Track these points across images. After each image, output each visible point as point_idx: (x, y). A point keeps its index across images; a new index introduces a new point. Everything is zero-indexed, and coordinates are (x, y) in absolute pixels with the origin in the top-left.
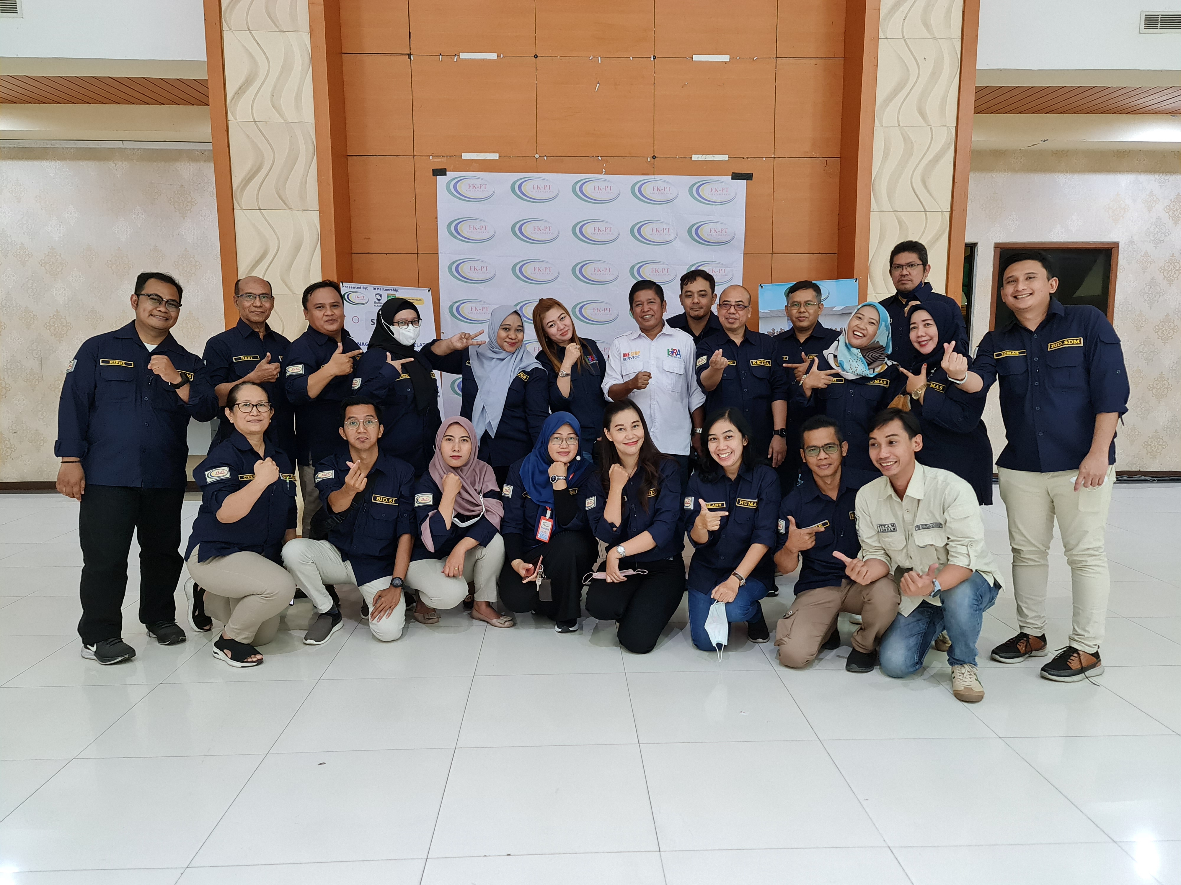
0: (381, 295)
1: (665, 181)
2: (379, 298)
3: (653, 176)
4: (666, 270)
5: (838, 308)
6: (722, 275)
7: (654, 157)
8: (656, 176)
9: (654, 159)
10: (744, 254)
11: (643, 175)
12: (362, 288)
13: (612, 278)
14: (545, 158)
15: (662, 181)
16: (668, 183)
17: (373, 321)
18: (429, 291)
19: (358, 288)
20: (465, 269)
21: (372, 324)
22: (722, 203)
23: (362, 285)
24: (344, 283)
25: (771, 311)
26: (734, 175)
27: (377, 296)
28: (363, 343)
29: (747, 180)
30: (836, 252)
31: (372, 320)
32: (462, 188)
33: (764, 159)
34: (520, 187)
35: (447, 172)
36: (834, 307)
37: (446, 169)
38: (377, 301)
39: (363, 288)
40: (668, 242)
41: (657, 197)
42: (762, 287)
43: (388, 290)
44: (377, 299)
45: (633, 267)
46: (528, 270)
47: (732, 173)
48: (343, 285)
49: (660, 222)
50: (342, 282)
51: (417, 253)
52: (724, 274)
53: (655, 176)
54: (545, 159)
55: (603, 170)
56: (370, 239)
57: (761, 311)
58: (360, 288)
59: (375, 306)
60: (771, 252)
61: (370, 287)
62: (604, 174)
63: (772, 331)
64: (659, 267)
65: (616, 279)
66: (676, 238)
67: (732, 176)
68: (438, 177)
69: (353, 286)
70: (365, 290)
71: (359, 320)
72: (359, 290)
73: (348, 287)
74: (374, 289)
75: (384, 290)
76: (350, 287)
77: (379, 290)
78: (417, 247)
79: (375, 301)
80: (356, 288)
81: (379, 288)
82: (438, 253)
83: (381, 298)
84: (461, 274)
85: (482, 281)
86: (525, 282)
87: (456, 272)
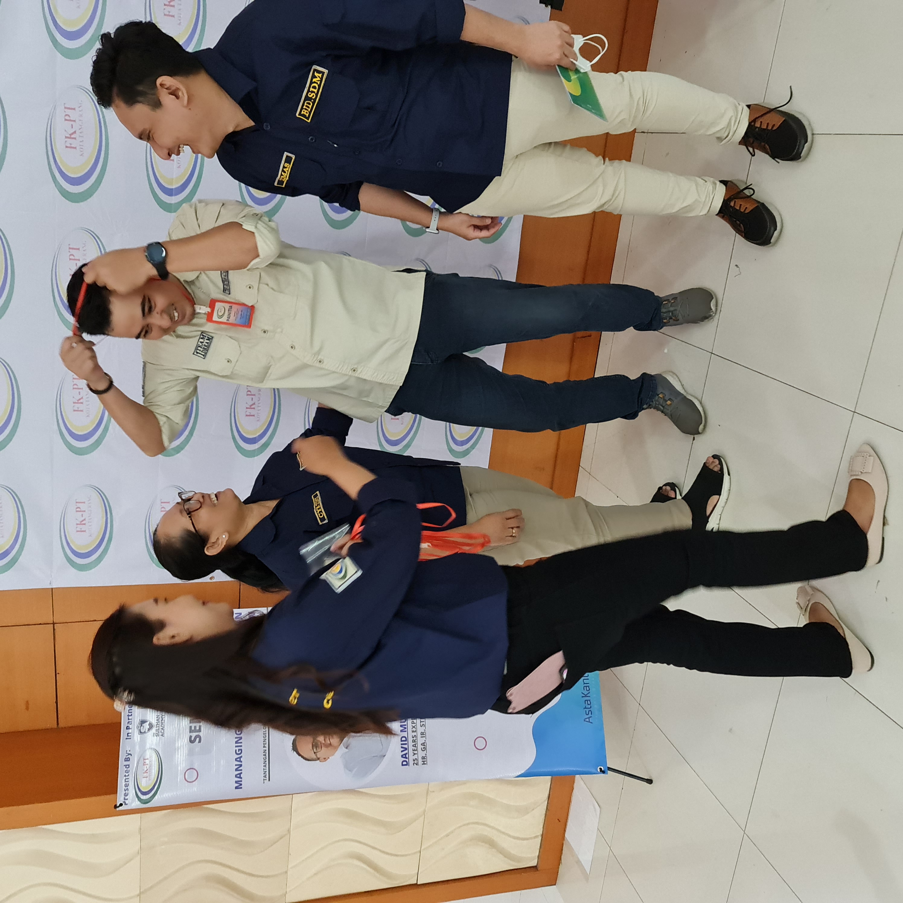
0: (143, 722)
2: (146, 726)
12: (127, 763)
13: (91, 243)
17: (193, 739)
19: (127, 772)
20: (83, 542)
21: (200, 742)
23: (122, 762)
24: (118, 805)
27: (142, 731)
28: (236, 760)
38: (154, 730)
39: (127, 760)
44: (149, 730)
46: (82, 423)
48: (121, 805)
50: (116, 807)
51: (54, 624)
58: (127, 766)
59: (162, 735)
61: (125, 746)
64: (61, 129)
69: (124, 783)
70: (131, 755)
71: (192, 769)
72: (133, 769)
73: (127, 792)
74: (128, 736)
75: (130, 714)
76: (126, 788)
77: (130, 726)
78: (40, 624)
79: (154, 734)
80: (128, 775)
81: (127, 727)
82: (52, 589)
83: (147, 722)
84: (93, 547)
85: (108, 510)
86: (108, 429)
87: (89, 557)
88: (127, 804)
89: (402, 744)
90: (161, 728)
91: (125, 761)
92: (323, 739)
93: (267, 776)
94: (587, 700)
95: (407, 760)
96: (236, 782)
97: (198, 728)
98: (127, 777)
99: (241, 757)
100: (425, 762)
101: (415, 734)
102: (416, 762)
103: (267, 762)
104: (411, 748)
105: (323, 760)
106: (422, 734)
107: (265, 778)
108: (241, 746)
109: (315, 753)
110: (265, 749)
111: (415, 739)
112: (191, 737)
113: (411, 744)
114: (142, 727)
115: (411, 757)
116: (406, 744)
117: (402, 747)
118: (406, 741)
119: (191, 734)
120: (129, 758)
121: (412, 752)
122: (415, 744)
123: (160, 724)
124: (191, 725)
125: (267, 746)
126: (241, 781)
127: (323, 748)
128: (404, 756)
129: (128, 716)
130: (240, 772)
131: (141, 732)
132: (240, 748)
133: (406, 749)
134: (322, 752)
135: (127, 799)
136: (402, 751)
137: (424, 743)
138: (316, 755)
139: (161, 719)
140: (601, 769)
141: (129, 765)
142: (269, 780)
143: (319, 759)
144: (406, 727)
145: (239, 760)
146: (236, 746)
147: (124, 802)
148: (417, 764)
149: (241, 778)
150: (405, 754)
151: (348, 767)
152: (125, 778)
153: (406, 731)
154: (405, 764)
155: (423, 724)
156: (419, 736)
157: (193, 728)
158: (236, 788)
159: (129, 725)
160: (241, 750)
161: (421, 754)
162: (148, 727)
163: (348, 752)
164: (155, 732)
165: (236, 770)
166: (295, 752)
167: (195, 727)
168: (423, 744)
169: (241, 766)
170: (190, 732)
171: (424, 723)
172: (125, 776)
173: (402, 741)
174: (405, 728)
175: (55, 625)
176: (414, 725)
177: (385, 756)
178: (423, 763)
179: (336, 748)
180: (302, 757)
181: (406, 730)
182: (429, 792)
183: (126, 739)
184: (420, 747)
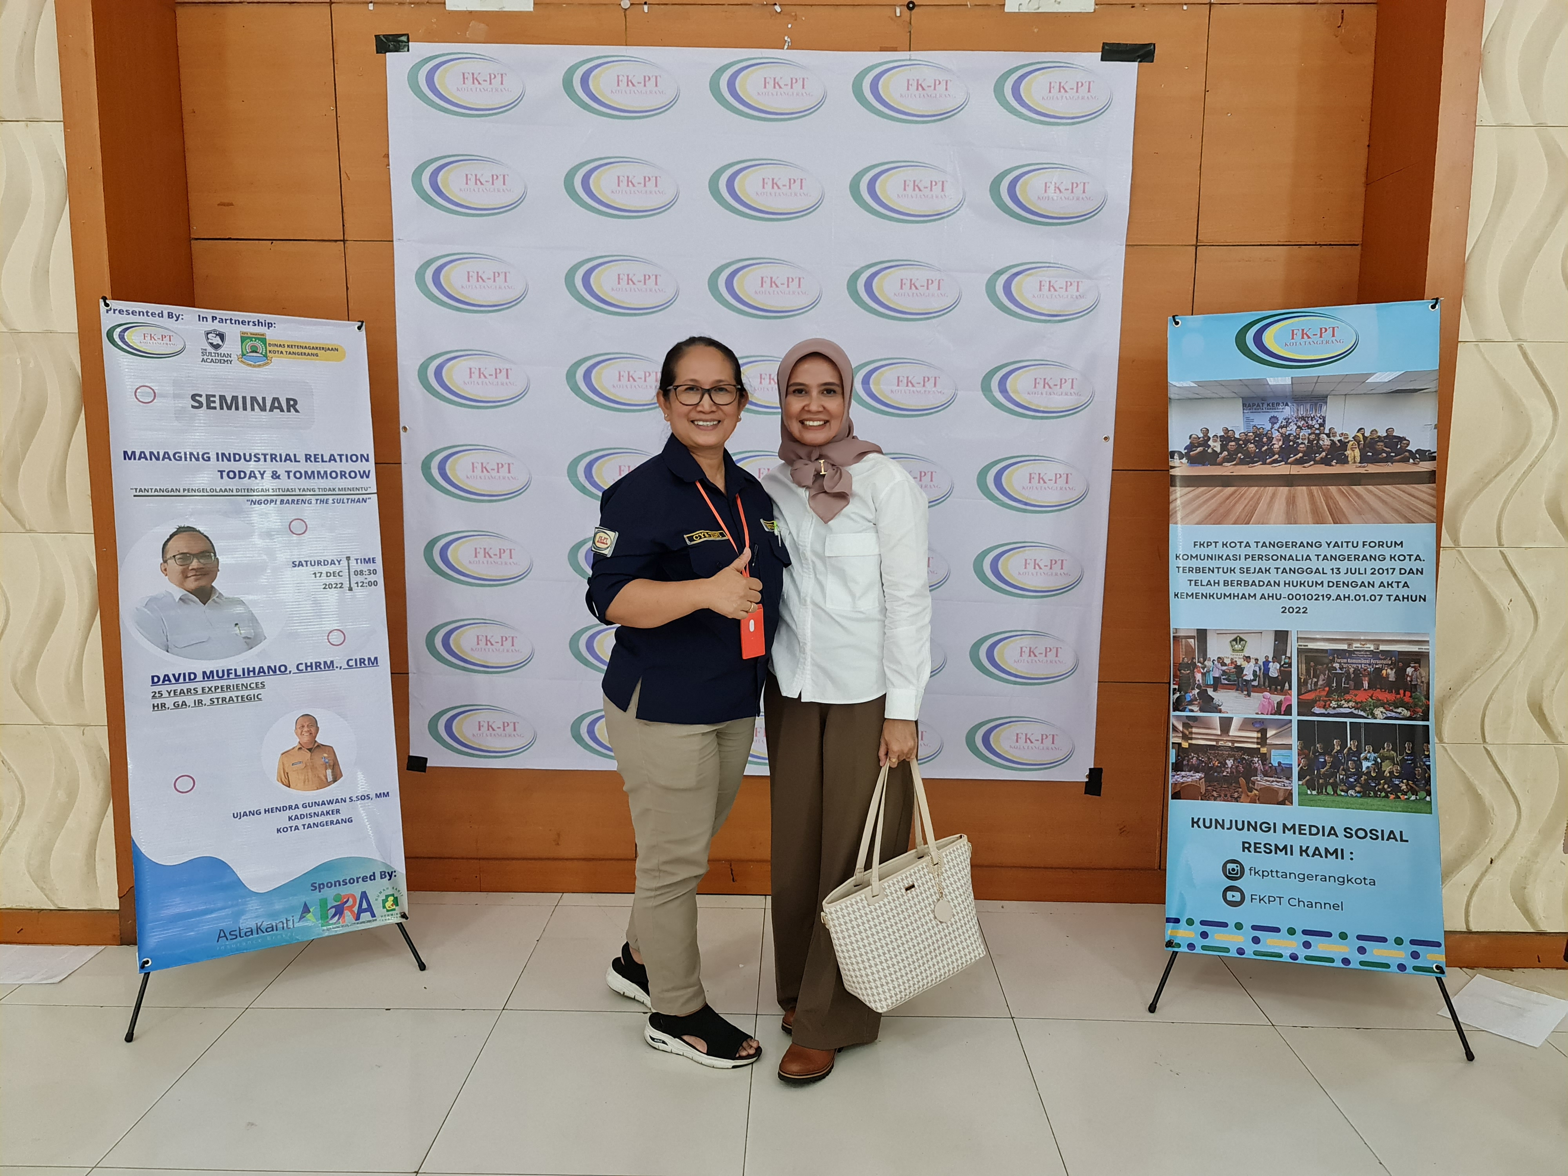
0: (222, 336)
1: (938, 67)
2: (217, 341)
3: (909, 53)
4: (936, 283)
5: (1382, 377)
6: (1072, 297)
7: (911, 6)
8: (915, 55)
9: (910, 9)
10: (1126, 245)
11: (882, 49)
12: (165, 314)
13: (804, 301)
14: (646, 8)
15: (928, 64)
16: (948, 71)
17: (197, 398)
18: (359, 328)
19: (154, 314)
20: (454, 278)
21: (193, 407)
22: (1075, 120)
23: (166, 308)
24: (108, 302)
25: (1200, 384)
26: (1106, 47)
27: (209, 336)
28: (166, 453)
29: (1140, 62)
30: (1359, 240)
31: (193, 397)
32: (447, 81)
33: (1185, 7)
34: (585, 80)
35: (410, 43)
36: (1372, 374)
37: (408, 35)
38: (210, 349)
39: (169, 315)
40: (939, 216)
41: (915, 104)
42: (1177, 323)
43: (243, 322)
44: (211, 344)
45: (854, 277)
46: (604, 282)
47: (1103, 43)
48: (107, 305)
49: (925, 166)
50: (104, 299)
51: (344, 241)
52: (1078, 294)
53: (911, 52)
54: (646, 10)
55: (786, 38)
56: (232, 204)
57: (1174, 383)
58: (161, 315)
59: (203, 360)
60: (1194, 243)
61: (189, 313)
62: (787, 49)
63: (1202, 435)
64: (919, 275)
65: (814, 304)
66: (960, 204)
67: (1102, 52)
68: (387, 54)
69: (137, 310)
70: (176, 320)
71: (155, 396)
72: (156, 320)
73: (125, 313)
74: (203, 318)
75: (233, 322)
76: (130, 312)
77: (216, 322)
78: (343, 226)
79: (206, 350)
80: (148, 315)
81: (216, 318)
82: (392, 241)
83: (222, 342)
84: (449, 290)
85: (496, 307)
86: (597, 311)
87: (434, 284)
88: (107, 312)
89: (184, 674)
90: (214, 358)
91: (169, 313)
92: (195, 567)
93: (141, 493)
94: (252, 931)
95: (160, 683)
96: (133, 453)
97: (212, 405)
98: (145, 314)
99: (170, 460)
100: (156, 708)
101: (200, 691)
102: (157, 695)
103: (161, 494)
104: (178, 687)
105: (163, 568)
106: (200, 702)
107: (138, 490)
108: (186, 460)
109: (174, 556)
110: (182, 490)
111: (193, 691)
112: (201, 396)
113: (185, 687)
114: (215, 335)
115: (164, 689)
116: (185, 679)
117: (180, 675)
118: (190, 679)
119: (204, 396)
120: (172, 317)
121: (173, 689)
122: (184, 693)
123: (219, 358)
124: (218, 397)
125: (186, 493)
126: (135, 459)
127: (181, 567)
128: (166, 678)
129: (231, 320)
130: (148, 457)
131: (208, 334)
132: (183, 459)
133: (177, 680)
134: (174, 566)
135: (114, 313)
136: (174, 675)
137: (186, 705)
138: (170, 558)
139: (226, 359)
140: (147, 962)
141: (162, 316)
142: (135, 496)
143: (165, 562)
144: (211, 679)
145: (167, 456)
146: (185, 454)
147: (111, 309)
148: (153, 696)
149: (139, 459)
150: (169, 680)
151: (152, 602)
152: (145, 311)
153: (204, 678)
154: (155, 680)
155: (214, 702)
156: (197, 698)
157: (212, 399)
158: (125, 453)
159: (218, 320)
160: (181, 460)
161: (169, 702)
162: (215, 343)
163: (175, 600)
164: (208, 351)
165: (151, 453)
166: (176, 530)
167: (215, 402)
168: (184, 704)
169: (158, 459)
170: (207, 395)
171: (216, 703)
172: (147, 312)
173: (190, 674)
174: (208, 678)
175: (342, 243)
176: (213, 689)
177: (168, 651)
178: (156, 705)
179: (181, 585)
180: (168, 540)
181: (206, 679)
182: (82, 728)
183: (199, 316)
184: (180, 699)
